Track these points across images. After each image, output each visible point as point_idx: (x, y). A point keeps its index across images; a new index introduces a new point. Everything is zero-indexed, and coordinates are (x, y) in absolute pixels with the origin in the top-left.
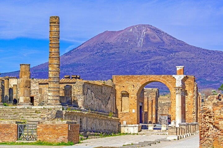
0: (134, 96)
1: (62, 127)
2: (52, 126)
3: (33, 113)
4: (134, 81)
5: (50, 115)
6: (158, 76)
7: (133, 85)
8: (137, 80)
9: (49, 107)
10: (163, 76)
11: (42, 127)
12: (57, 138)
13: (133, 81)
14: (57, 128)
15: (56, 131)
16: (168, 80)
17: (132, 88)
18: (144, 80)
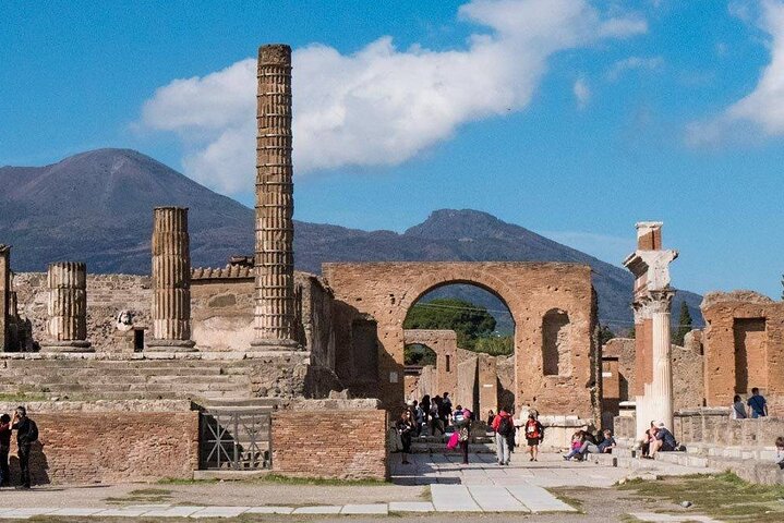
0: (394, 328)
1: (365, 421)
2: (326, 416)
3: (212, 373)
4: (393, 279)
5: (285, 381)
6: (471, 267)
7: (392, 295)
8: (404, 279)
9: (265, 354)
10: (489, 264)
11: (290, 420)
12: (347, 460)
13: (389, 281)
14: (345, 425)
15: (343, 436)
16: (504, 279)
17: (389, 304)
18: (425, 276)
